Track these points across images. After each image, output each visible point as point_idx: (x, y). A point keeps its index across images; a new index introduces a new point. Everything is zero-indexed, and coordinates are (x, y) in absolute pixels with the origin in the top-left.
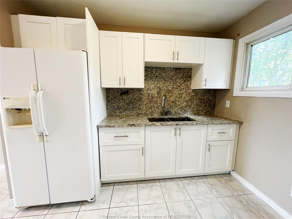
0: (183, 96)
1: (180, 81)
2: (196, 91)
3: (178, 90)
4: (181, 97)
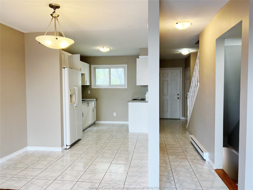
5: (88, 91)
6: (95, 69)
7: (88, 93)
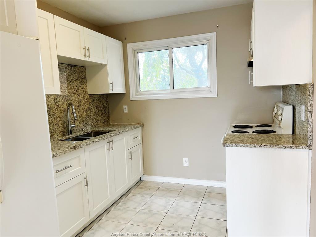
0: (82, 104)
1: (77, 84)
2: (92, 96)
3: (76, 96)
4: (81, 105)
5: (124, 106)
6: (136, 52)
7: (124, 112)
